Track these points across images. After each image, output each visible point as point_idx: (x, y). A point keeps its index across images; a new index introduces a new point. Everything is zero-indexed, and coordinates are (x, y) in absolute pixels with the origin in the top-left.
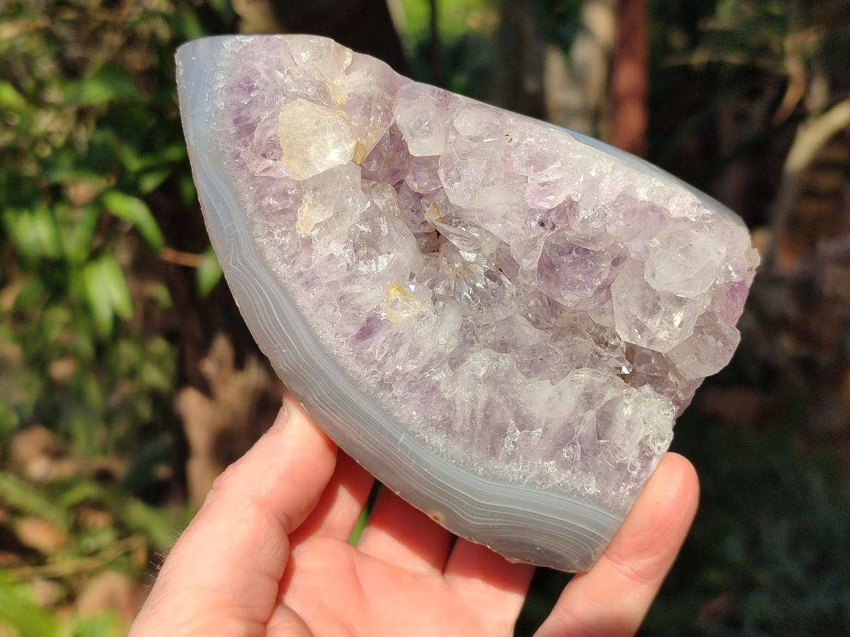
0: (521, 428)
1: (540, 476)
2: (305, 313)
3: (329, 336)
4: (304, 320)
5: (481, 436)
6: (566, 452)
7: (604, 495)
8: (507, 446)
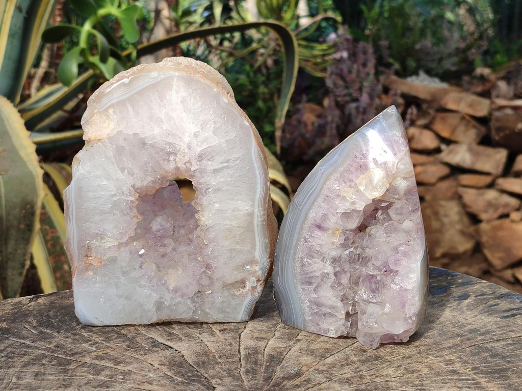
0: (314, 290)
1: (302, 301)
2: (316, 203)
3: (312, 214)
4: (313, 204)
5: (305, 278)
6: (314, 307)
7: (307, 323)
8: (307, 287)
